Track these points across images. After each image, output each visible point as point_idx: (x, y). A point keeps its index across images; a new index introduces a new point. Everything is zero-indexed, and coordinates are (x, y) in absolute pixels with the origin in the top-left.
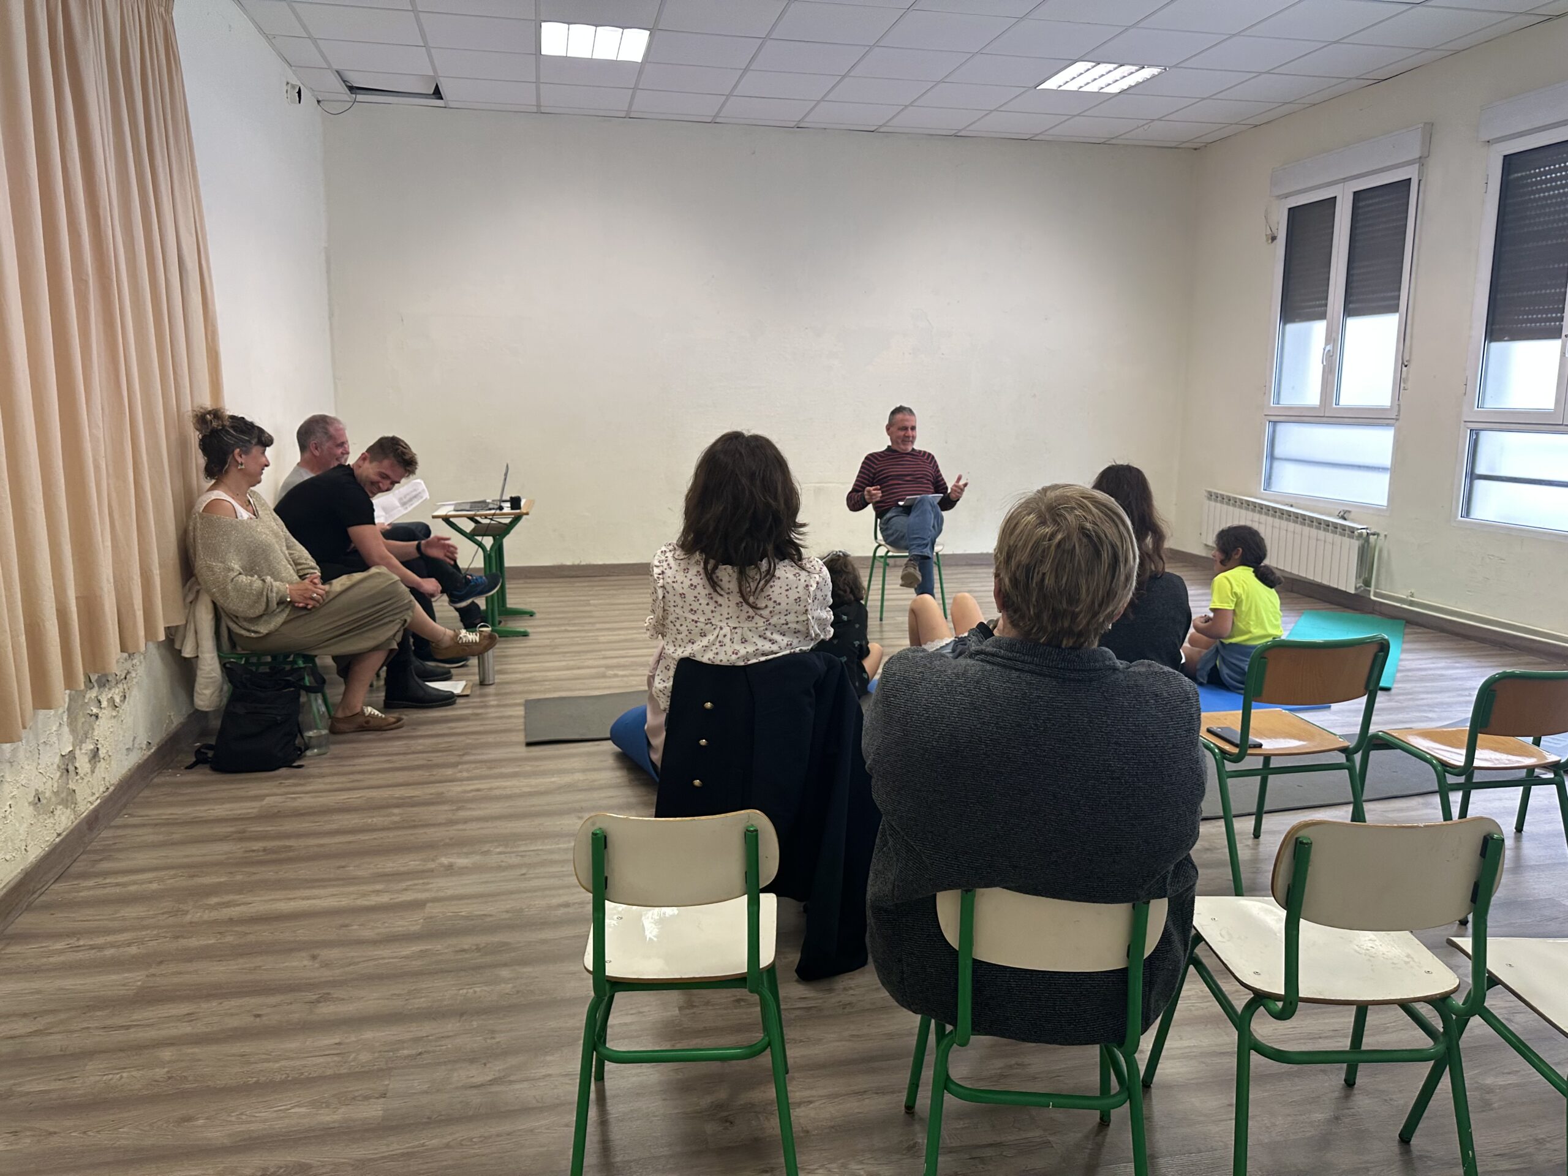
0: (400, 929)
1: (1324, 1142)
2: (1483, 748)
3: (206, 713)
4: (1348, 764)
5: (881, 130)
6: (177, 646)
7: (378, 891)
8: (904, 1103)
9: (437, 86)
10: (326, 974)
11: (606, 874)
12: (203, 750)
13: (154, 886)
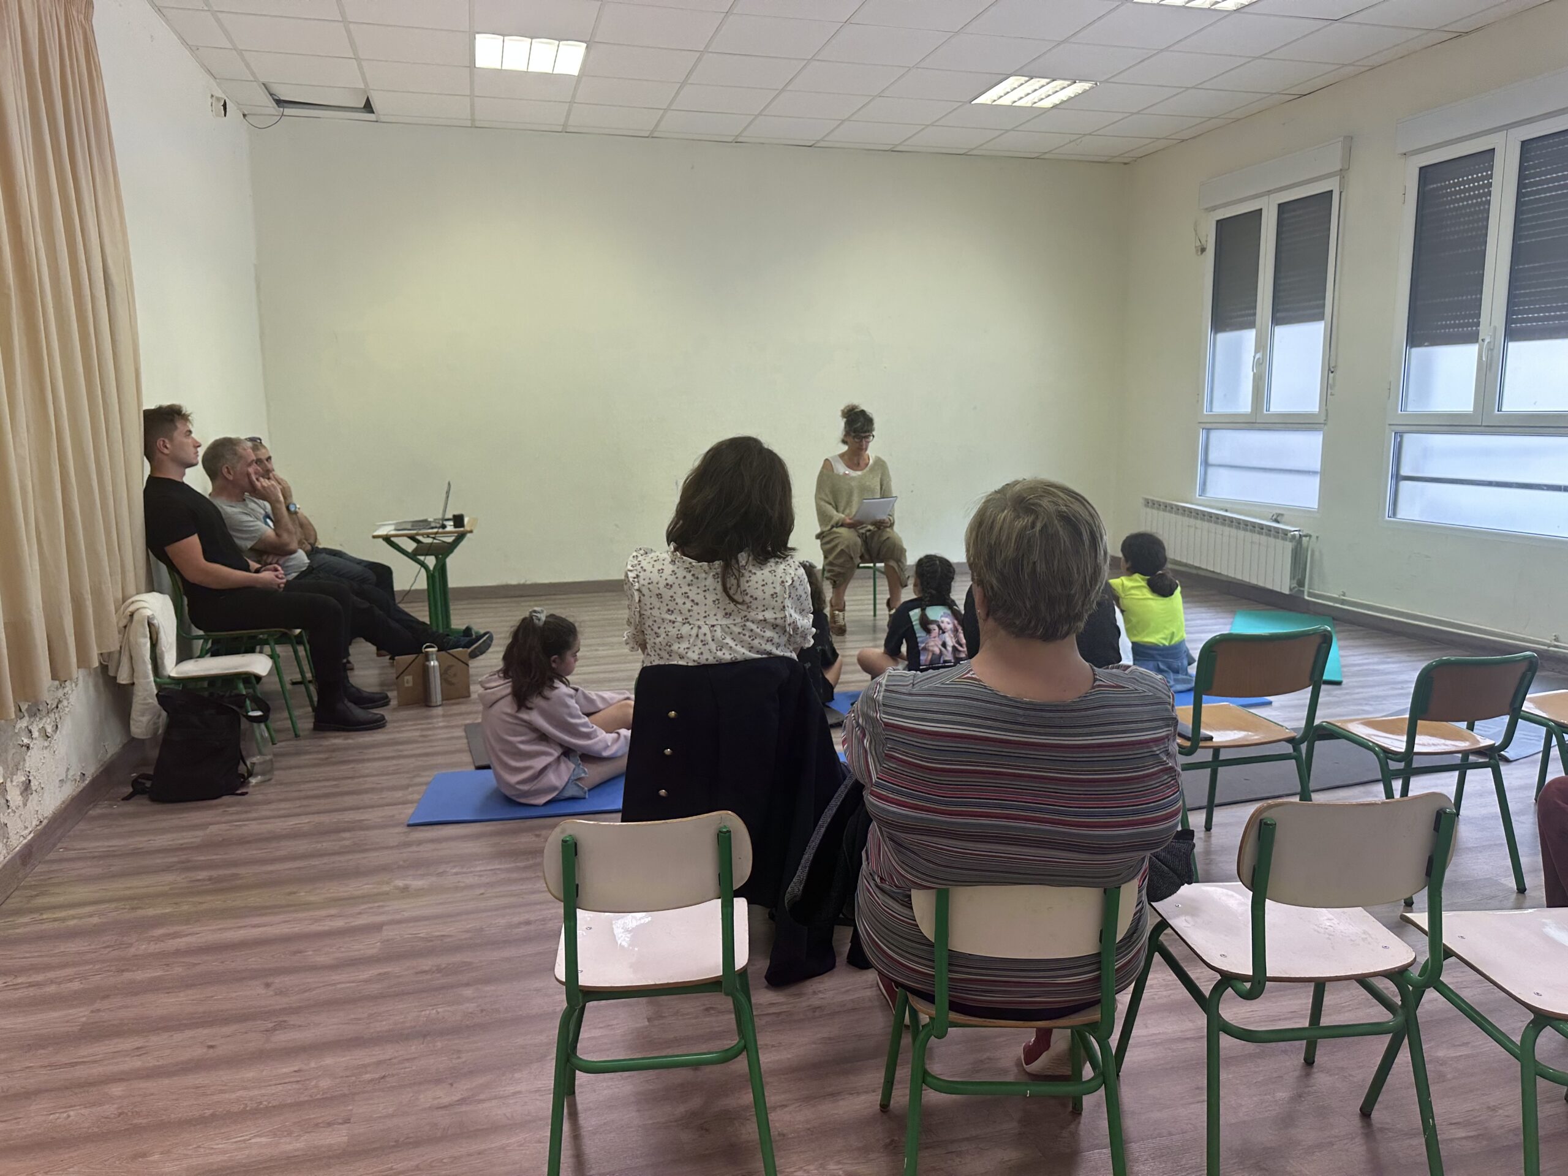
0: (357, 953)
1: (1287, 1120)
2: (1421, 734)
3: (143, 740)
4: (1295, 753)
5: (818, 145)
6: (111, 673)
7: (332, 916)
8: (879, 1102)
9: (368, 99)
10: (283, 1002)
11: (577, 882)
12: (140, 780)
13: (95, 920)
